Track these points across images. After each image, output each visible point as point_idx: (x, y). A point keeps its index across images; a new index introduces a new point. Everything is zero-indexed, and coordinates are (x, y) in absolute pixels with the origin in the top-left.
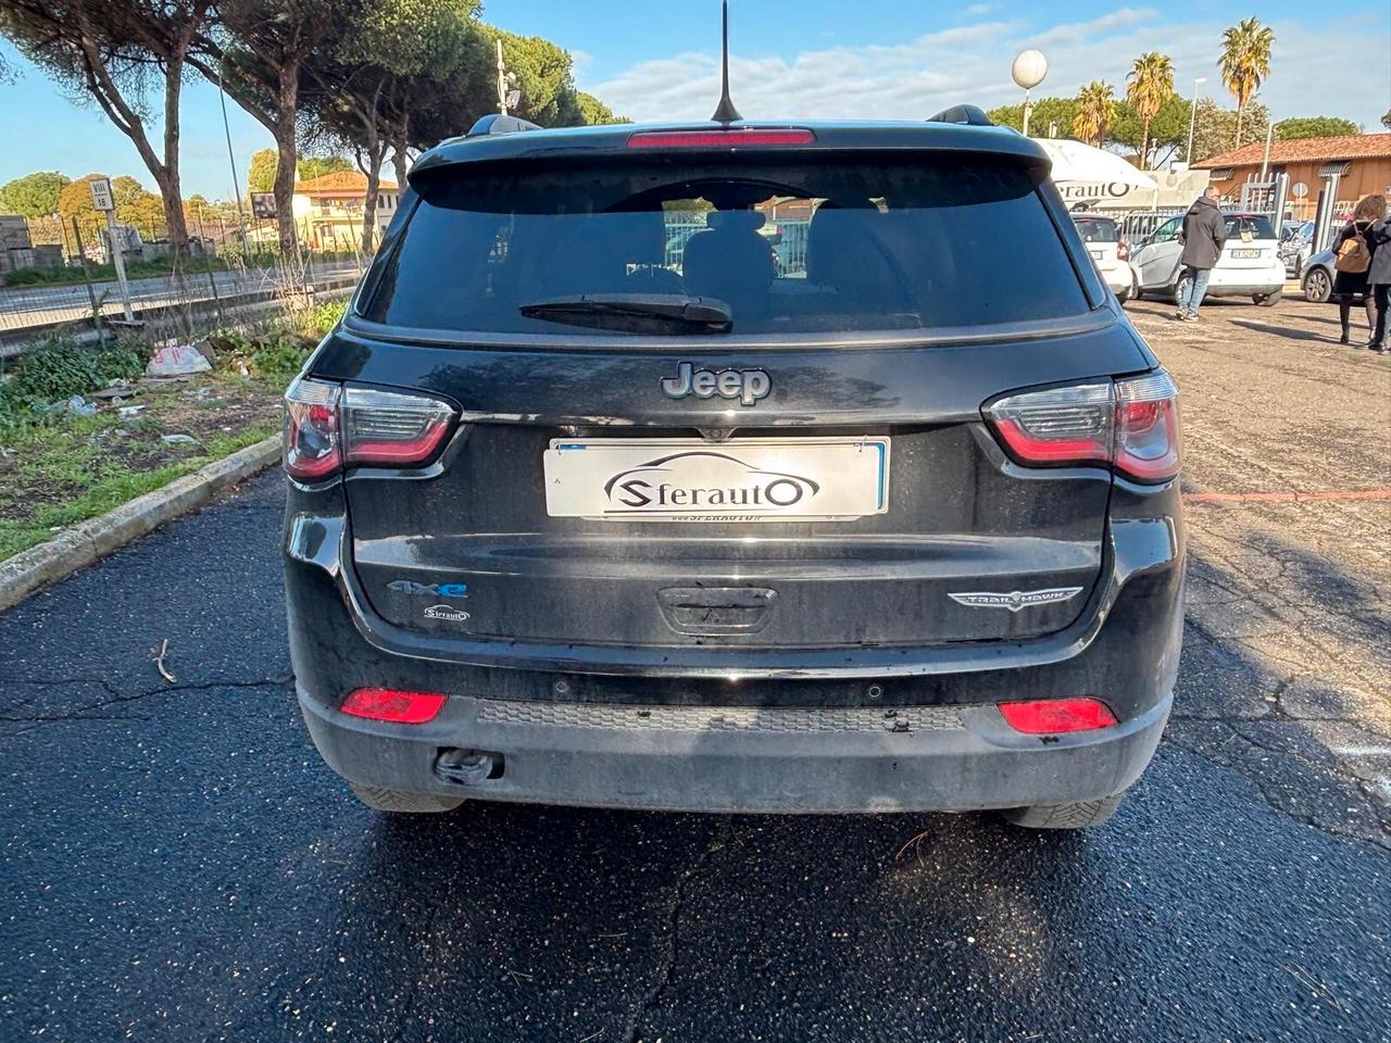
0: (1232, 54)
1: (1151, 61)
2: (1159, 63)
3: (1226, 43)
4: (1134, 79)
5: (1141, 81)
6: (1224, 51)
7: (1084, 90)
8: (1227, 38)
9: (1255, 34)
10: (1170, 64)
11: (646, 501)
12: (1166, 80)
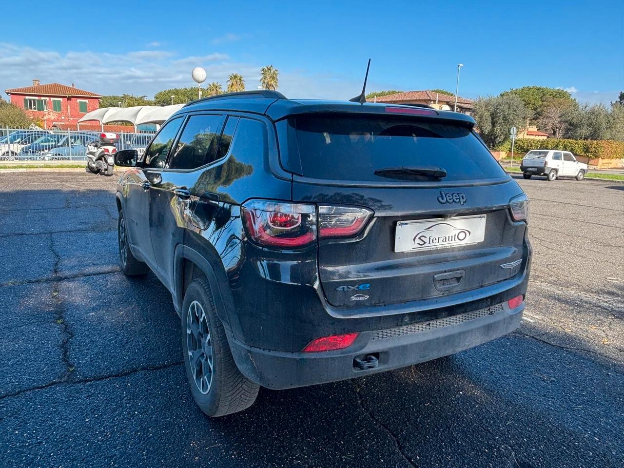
0: (265, 78)
1: (236, 77)
2: (238, 78)
3: (263, 74)
4: (229, 83)
5: (233, 84)
6: (262, 76)
7: (210, 85)
8: (262, 72)
9: (272, 71)
10: (242, 79)
11: (425, 243)
12: (242, 85)
